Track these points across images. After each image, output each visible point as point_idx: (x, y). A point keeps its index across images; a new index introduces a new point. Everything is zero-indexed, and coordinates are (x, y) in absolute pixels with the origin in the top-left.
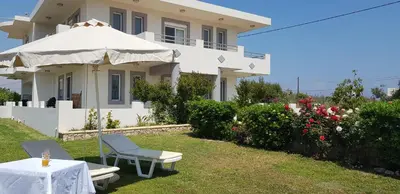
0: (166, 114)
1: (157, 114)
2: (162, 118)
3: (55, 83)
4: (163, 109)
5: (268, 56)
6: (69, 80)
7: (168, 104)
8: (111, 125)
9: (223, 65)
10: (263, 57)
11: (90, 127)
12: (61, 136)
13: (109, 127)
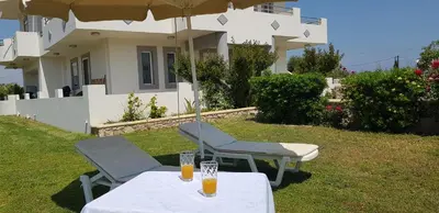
0: (220, 97)
1: (208, 97)
2: (216, 102)
3: (65, 68)
4: (216, 91)
5: (324, 21)
6: (85, 63)
7: (221, 84)
8: (156, 114)
9: (278, 33)
10: (319, 23)
11: (130, 117)
12: (95, 131)
13: (153, 116)
